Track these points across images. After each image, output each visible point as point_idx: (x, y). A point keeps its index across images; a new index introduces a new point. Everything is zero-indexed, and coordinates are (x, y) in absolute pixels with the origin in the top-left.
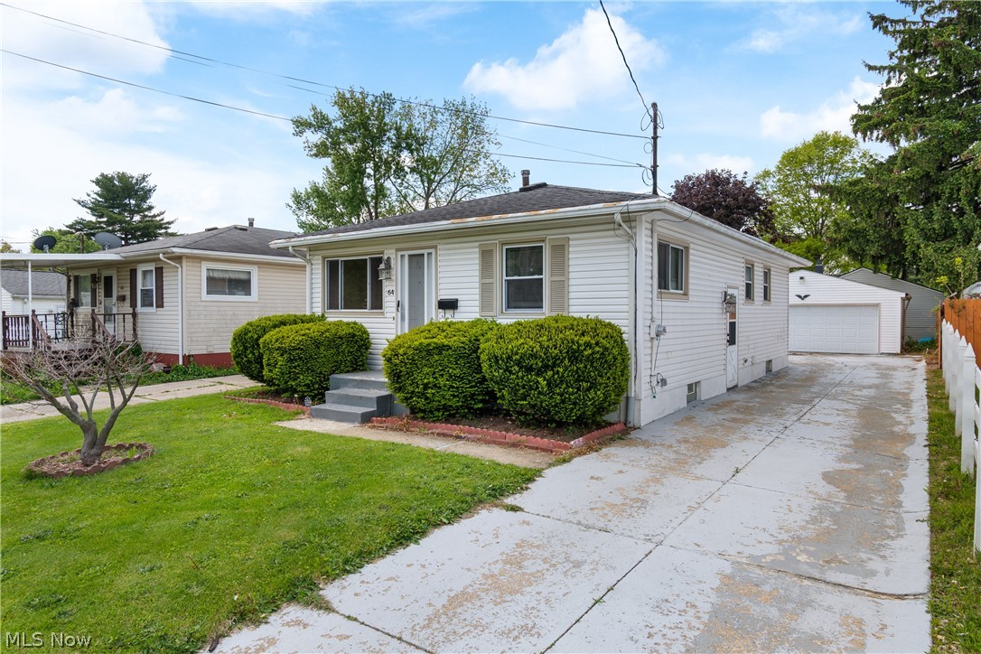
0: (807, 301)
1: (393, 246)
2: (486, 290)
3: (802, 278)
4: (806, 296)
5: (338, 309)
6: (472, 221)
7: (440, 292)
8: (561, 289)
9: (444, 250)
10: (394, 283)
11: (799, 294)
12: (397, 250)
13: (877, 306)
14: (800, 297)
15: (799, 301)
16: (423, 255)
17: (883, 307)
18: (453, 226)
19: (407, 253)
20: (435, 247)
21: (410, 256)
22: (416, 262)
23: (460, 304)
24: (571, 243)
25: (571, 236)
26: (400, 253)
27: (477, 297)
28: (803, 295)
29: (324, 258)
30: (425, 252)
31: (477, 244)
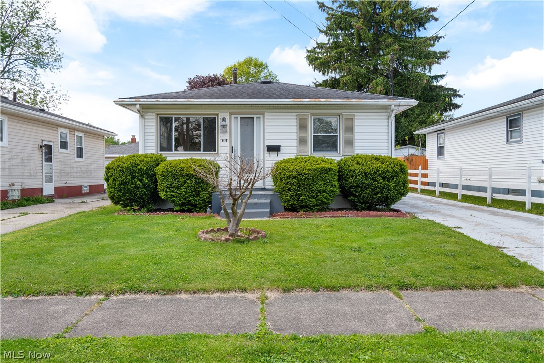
1: (227, 111)
2: (301, 142)
5: (172, 151)
6: (306, 101)
7: (266, 142)
8: (350, 142)
9: (269, 116)
10: (228, 135)
12: (231, 114)
16: (253, 118)
18: (292, 103)
19: (239, 116)
20: (263, 114)
21: (241, 118)
22: (248, 123)
23: (281, 148)
24: (355, 117)
25: (356, 114)
26: (233, 116)
27: (295, 145)
29: (158, 115)
30: (255, 116)
31: (296, 114)
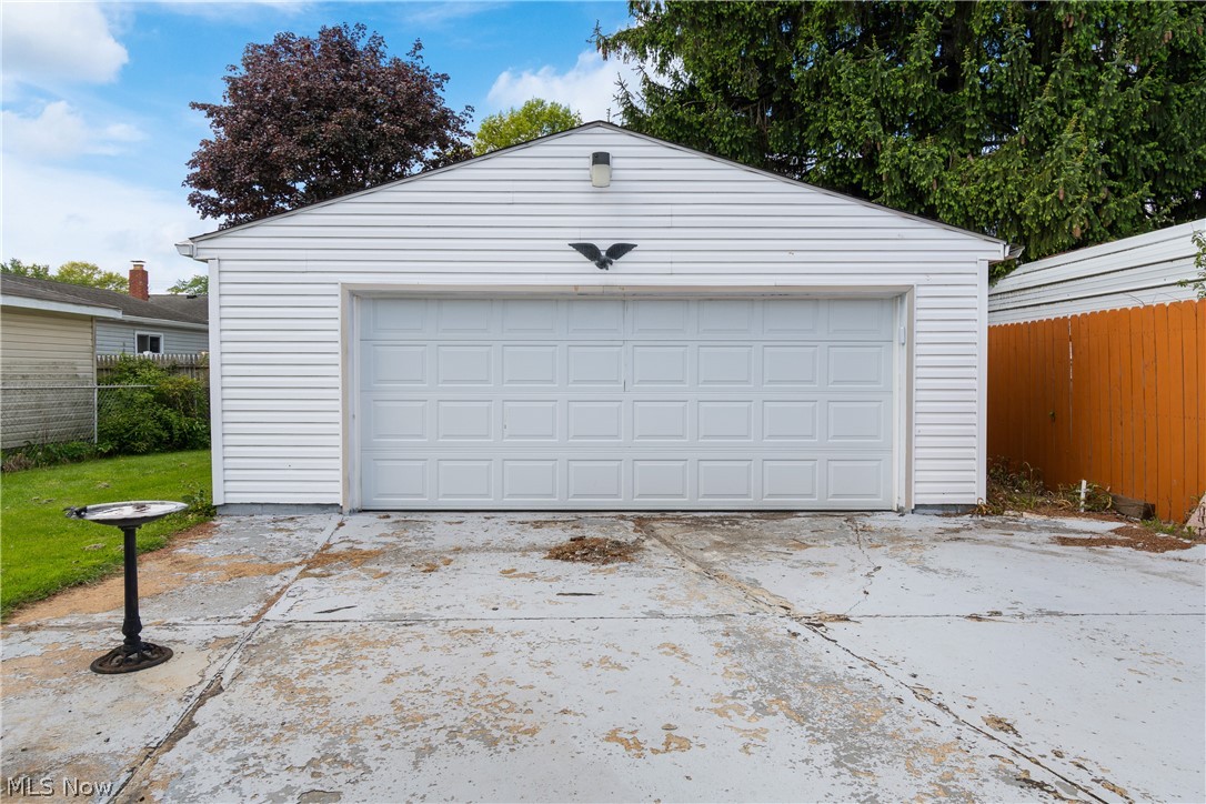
0: (622, 274)
3: (601, 159)
4: (618, 251)
11: (586, 236)
13: (896, 297)
14: (589, 251)
15: (587, 275)
17: (923, 305)
28: (603, 246)
